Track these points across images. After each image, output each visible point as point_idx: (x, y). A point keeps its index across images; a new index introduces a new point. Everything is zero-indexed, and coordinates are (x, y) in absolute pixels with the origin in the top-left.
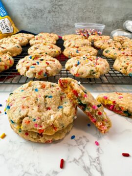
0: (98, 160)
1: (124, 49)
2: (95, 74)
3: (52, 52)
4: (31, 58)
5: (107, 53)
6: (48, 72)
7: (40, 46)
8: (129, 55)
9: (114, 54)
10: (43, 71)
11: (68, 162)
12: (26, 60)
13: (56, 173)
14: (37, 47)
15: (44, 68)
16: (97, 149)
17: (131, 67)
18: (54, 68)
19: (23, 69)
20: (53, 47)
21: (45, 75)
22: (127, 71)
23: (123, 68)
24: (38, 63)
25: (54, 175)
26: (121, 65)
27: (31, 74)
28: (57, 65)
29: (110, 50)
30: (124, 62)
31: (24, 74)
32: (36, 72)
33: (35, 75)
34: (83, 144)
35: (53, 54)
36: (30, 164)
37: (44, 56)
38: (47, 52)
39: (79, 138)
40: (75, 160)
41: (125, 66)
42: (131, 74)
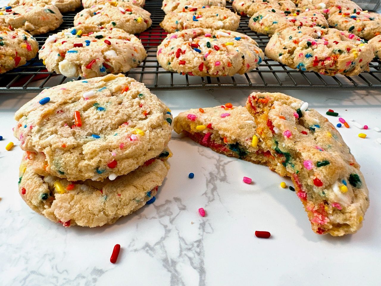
0: (198, 246)
1: (298, 13)
3: (128, 21)
4: (74, 33)
5: (256, 22)
6: (109, 64)
7: (102, 10)
8: (307, 24)
9: (272, 23)
10: (97, 60)
11: (131, 251)
12: (61, 37)
13: (100, 272)
14: (96, 11)
15: (100, 53)
16: (201, 224)
17: (302, 49)
18: (124, 54)
19: (52, 56)
20: (131, 11)
21: (101, 68)
22: (293, 59)
23: (286, 52)
24: (88, 43)
25: (94, 276)
26: (281, 44)
27: (70, 68)
28: (132, 47)
29: (263, 16)
30: (289, 39)
31: (55, 68)
32: (82, 62)
33: (79, 71)
34: (172, 214)
35: (130, 27)
36: (45, 255)
37: (106, 28)
38: (116, 21)
39: (164, 203)
40: (148, 248)
41: (291, 46)
42: (303, 65)
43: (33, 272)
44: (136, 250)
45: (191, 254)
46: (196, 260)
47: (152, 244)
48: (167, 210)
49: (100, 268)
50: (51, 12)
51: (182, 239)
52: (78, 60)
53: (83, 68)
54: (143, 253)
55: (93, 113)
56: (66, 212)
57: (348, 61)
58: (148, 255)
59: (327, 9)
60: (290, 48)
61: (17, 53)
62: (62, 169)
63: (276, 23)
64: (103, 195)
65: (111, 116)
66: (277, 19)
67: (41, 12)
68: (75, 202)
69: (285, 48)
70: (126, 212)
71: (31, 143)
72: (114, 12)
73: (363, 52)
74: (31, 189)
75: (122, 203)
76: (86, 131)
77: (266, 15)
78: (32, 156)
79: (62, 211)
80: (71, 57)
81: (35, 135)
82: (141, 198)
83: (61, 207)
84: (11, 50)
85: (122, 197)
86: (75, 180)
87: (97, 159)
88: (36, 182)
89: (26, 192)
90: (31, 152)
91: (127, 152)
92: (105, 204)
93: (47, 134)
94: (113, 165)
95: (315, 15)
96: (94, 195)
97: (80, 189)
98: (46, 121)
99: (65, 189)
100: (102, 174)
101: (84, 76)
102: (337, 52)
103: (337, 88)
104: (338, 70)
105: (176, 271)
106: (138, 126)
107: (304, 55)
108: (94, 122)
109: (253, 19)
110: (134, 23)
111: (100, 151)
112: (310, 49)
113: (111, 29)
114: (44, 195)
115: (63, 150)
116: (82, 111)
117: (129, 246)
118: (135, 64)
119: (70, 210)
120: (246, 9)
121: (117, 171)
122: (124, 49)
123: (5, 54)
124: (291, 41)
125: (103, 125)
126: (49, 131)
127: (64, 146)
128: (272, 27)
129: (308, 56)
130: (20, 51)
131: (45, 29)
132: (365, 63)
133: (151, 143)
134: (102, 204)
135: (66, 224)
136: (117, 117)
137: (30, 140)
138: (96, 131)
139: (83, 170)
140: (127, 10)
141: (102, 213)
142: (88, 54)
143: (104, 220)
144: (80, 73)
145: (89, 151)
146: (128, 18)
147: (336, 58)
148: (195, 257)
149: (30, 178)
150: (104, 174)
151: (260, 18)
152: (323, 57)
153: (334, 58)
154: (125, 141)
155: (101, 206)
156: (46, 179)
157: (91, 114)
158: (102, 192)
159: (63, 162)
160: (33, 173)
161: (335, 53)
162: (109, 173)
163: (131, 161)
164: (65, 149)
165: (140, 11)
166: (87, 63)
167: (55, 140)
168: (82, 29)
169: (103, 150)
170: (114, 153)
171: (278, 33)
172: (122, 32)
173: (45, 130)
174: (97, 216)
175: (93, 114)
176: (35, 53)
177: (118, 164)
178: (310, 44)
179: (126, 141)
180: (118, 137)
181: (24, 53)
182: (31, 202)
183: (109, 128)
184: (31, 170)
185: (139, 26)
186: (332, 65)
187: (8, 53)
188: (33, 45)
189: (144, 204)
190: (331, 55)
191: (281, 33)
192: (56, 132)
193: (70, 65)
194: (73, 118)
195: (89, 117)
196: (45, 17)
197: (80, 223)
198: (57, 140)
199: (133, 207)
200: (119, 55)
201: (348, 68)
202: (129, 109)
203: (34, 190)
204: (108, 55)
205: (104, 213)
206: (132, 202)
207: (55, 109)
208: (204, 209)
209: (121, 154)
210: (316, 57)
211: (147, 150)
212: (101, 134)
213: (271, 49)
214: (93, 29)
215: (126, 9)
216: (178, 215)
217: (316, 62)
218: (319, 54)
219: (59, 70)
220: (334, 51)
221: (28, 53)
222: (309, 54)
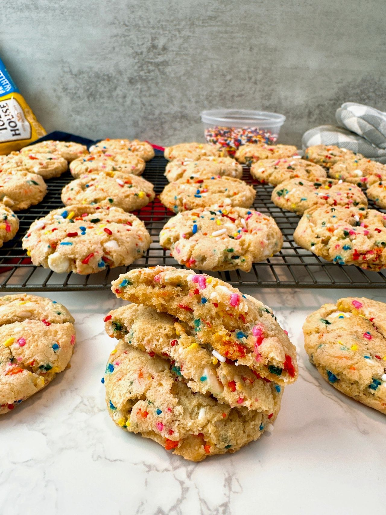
0: (224, 512)
1: (330, 185)
2: (237, 261)
3: (127, 196)
4: (65, 215)
5: (281, 196)
6: (109, 257)
7: (96, 181)
8: (342, 202)
9: (300, 200)
10: (95, 254)
12: (50, 222)
14: (89, 182)
15: (99, 245)
16: (226, 480)
17: (338, 240)
18: (127, 245)
19: (40, 247)
20: (131, 183)
21: (100, 263)
22: (328, 250)
23: (319, 241)
24: (83, 229)
26: (313, 231)
27: (61, 263)
28: (137, 235)
29: (289, 190)
30: (322, 225)
31: (43, 262)
32: (77, 256)
33: (72, 266)
35: (130, 203)
37: (102, 208)
38: (114, 197)
41: (324, 235)
42: (340, 259)
47: (166, 509)
50: (35, 183)
51: (203, 501)
52: (72, 254)
53: (78, 263)
59: (364, 178)
60: (324, 237)
63: (304, 200)
66: (306, 195)
67: (23, 185)
72: (110, 184)
77: (292, 189)
80: (64, 250)
95: (350, 189)
101: (78, 271)
102: (380, 245)
104: (383, 265)
107: (341, 246)
109: (277, 192)
110: (134, 198)
112: (347, 240)
113: (108, 208)
118: (139, 255)
120: (267, 177)
122: (127, 238)
124: (325, 228)
128: (301, 204)
129: (346, 248)
131: (26, 204)
140: (126, 183)
142: (84, 247)
144: (73, 268)
146: (128, 193)
147: (379, 252)
151: (285, 192)
152: (363, 250)
153: (377, 251)
161: (377, 246)
165: (141, 184)
166: (84, 258)
168: (75, 211)
171: (308, 215)
172: (122, 213)
178: (347, 234)
181: (2, 235)
185: (140, 202)
186: (375, 260)
188: (12, 225)
190: (373, 247)
191: (311, 214)
193: (62, 260)
196: (28, 190)
200: (121, 246)
204: (109, 247)
210: (356, 250)
213: (301, 236)
214: (87, 210)
215: (125, 180)
217: (356, 255)
218: (359, 247)
219: (48, 264)
220: (377, 244)
221: (6, 235)
222: (346, 246)
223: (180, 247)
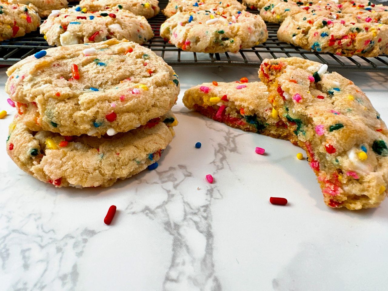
0: (205, 211)
1: (311, 4)
2: (227, 42)
3: (135, 5)
4: (79, 10)
5: (268, 10)
6: (113, 36)
9: (284, 11)
10: (100, 32)
11: (129, 214)
12: (64, 12)
13: (92, 233)
15: (104, 26)
16: (208, 190)
17: (317, 29)
18: (129, 29)
19: (53, 28)
22: (307, 39)
23: (300, 32)
24: (92, 18)
25: (85, 237)
26: (295, 25)
27: (71, 40)
28: (139, 23)
29: (275, 5)
30: (303, 20)
31: (56, 41)
32: (84, 33)
34: (176, 180)
35: (138, 10)
36: (30, 215)
37: (112, 9)
38: (123, 5)
39: (167, 170)
40: (147, 210)
41: (305, 26)
42: (318, 45)
43: (14, 231)
44: (134, 213)
45: (196, 218)
46: (203, 224)
47: (153, 207)
48: (170, 176)
49: (91, 229)
51: (186, 203)
52: (80, 31)
53: (86, 39)
54: (143, 216)
55: (92, 67)
56: (57, 168)
57: (366, 40)
58: (148, 217)
59: (340, 5)
60: (305, 28)
61: (15, 22)
62: (54, 120)
63: (288, 10)
64: (99, 153)
65: (112, 71)
66: (290, 7)
68: (67, 159)
69: (298, 29)
70: (124, 173)
71: (22, 92)
73: (382, 32)
74: (19, 144)
75: (120, 162)
76: (84, 84)
77: (278, 3)
78: (23, 108)
79: (52, 168)
80: (73, 28)
81: (27, 84)
82: (142, 159)
83: (51, 164)
84: (10, 19)
85: (120, 155)
86: (69, 135)
87: (94, 109)
88: (26, 137)
89: (14, 148)
90: (22, 104)
91: (128, 104)
92: (101, 162)
93: (41, 83)
94: (112, 117)
95: (328, 5)
96: (90, 152)
97: (74, 147)
98: (40, 72)
99: (57, 146)
100: (99, 128)
102: (355, 31)
103: (355, 68)
104: (356, 50)
105: (179, 234)
106: (141, 82)
107: (319, 34)
108: (93, 76)
109: (265, 8)
110: (141, 7)
111: (98, 102)
112: (326, 27)
113: (117, 10)
114: (34, 150)
115: (57, 99)
116: (81, 66)
117: (127, 209)
118: (141, 40)
119: (62, 166)
120: (256, 2)
121: (116, 125)
122: (130, 23)
123: (4, 21)
124: (306, 21)
125: (103, 80)
126: (42, 81)
127: (58, 95)
128: (285, 14)
129: (323, 35)
130: (19, 21)
131: (49, 13)
132: (384, 44)
133: (155, 99)
134: (98, 162)
135: (56, 182)
136: (118, 72)
137: (22, 89)
138: (95, 85)
139: (78, 121)
141: (97, 171)
142: (91, 26)
143: (99, 179)
145: (85, 100)
146: (135, 2)
147: (353, 36)
148: (201, 221)
149: (19, 134)
150: (102, 127)
151: (271, 6)
152: (339, 35)
153: (352, 36)
154: (126, 94)
155: (96, 164)
156: (37, 136)
157: (91, 68)
158: (98, 150)
159: (57, 111)
160: (23, 129)
161: (352, 31)
162: (107, 127)
163: (132, 115)
164: (59, 98)
166: (90, 35)
167: (48, 89)
168: (87, 8)
169: (101, 101)
170: (113, 104)
173: (39, 79)
174: (91, 175)
175: (93, 69)
176: (35, 26)
177: (118, 117)
178: (325, 23)
179: (128, 93)
180: (119, 90)
181: (23, 23)
182: (18, 159)
183: (110, 83)
184: (21, 126)
185: (146, 12)
186: (349, 44)
187: (6, 21)
188: (33, 18)
189: (145, 167)
190: (348, 33)
192: (50, 82)
193: (71, 37)
194: (70, 72)
195: (88, 71)
196: (50, 0)
197: (72, 182)
198: (51, 89)
199: (133, 168)
200: (124, 29)
201: (366, 48)
202: (132, 66)
203: (23, 145)
204: (113, 28)
205: (100, 172)
206: (131, 163)
207: (52, 62)
208: (212, 176)
209: (121, 107)
210: (332, 36)
211: (150, 105)
212: (100, 88)
213: (284, 31)
214: (99, 8)
216: (182, 181)
217: (333, 40)
218: (336, 33)
219: (60, 42)
220: (352, 30)
221: (28, 25)
222: (324, 33)
223: (177, 32)
